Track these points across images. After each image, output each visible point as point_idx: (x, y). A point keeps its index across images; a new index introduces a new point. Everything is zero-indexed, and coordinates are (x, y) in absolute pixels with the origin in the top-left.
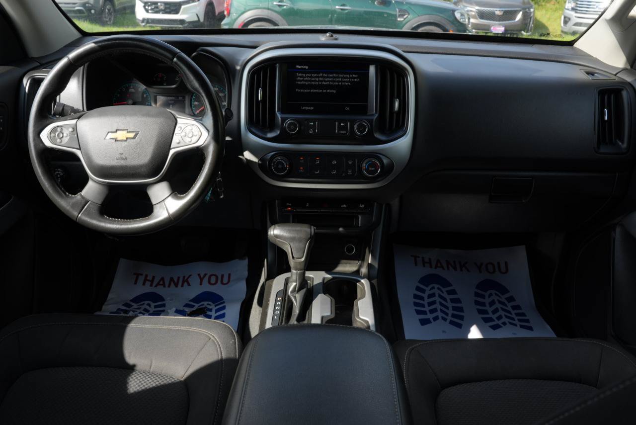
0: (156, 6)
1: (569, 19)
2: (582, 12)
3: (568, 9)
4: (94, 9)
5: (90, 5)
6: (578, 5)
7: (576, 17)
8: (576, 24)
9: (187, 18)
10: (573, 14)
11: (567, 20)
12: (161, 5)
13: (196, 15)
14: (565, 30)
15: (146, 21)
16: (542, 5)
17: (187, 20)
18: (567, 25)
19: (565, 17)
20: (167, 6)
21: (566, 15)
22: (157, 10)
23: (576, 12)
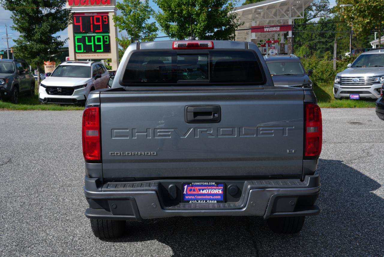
0: (56, 89)
1: (337, 89)
2: (344, 84)
3: (336, 83)
4: (6, 92)
5: (4, 89)
6: (342, 80)
7: (341, 88)
8: (342, 92)
9: (78, 98)
10: (339, 86)
11: (336, 90)
12: (59, 89)
13: (84, 96)
14: (336, 97)
15: (47, 100)
16: (330, 83)
17: (78, 99)
18: (337, 93)
19: (335, 89)
20: (64, 90)
21: (335, 87)
22: (56, 92)
23: (341, 85)
